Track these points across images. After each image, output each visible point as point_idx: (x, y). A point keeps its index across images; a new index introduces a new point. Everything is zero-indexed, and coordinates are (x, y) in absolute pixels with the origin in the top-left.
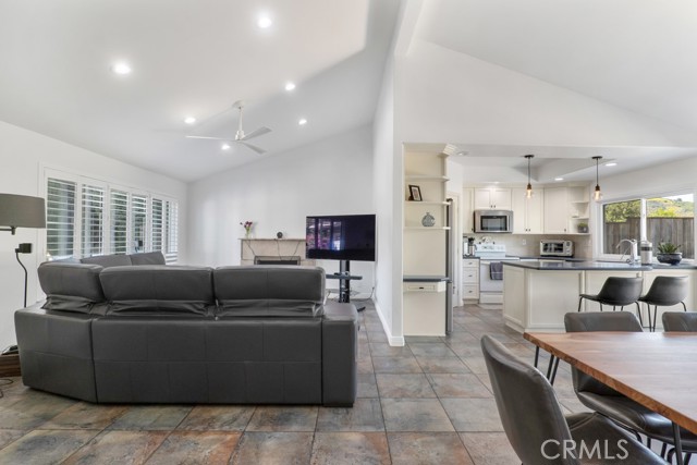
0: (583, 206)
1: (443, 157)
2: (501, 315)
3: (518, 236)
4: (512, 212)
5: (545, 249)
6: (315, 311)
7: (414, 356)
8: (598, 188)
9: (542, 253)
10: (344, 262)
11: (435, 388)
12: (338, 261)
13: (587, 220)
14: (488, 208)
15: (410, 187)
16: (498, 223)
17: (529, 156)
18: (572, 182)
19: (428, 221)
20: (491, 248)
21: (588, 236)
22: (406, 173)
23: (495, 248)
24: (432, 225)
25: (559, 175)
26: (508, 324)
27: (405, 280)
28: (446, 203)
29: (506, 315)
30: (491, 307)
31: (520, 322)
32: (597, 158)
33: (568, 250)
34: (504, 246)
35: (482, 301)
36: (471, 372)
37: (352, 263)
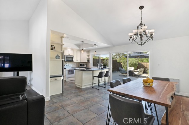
0: (88, 56)
1: (62, 37)
2: (74, 84)
3: (75, 62)
4: (74, 56)
5: (81, 66)
6: (21, 97)
7: (56, 103)
8: (95, 52)
9: (80, 66)
10: (16, 72)
11: (69, 112)
12: (13, 72)
13: (89, 59)
14: (68, 55)
15: (52, 45)
16: (71, 59)
17: (83, 42)
18: (87, 50)
19: (57, 57)
20: (68, 66)
21: (89, 63)
22: (51, 41)
23: (69, 66)
24: (59, 59)
25: (85, 48)
26: (76, 86)
27: (50, 77)
28: (62, 52)
29: (76, 84)
30: (69, 82)
31: (80, 85)
32: (95, 45)
33: (85, 66)
34: (71, 65)
35: (66, 81)
36: (76, 103)
37: (20, 72)
